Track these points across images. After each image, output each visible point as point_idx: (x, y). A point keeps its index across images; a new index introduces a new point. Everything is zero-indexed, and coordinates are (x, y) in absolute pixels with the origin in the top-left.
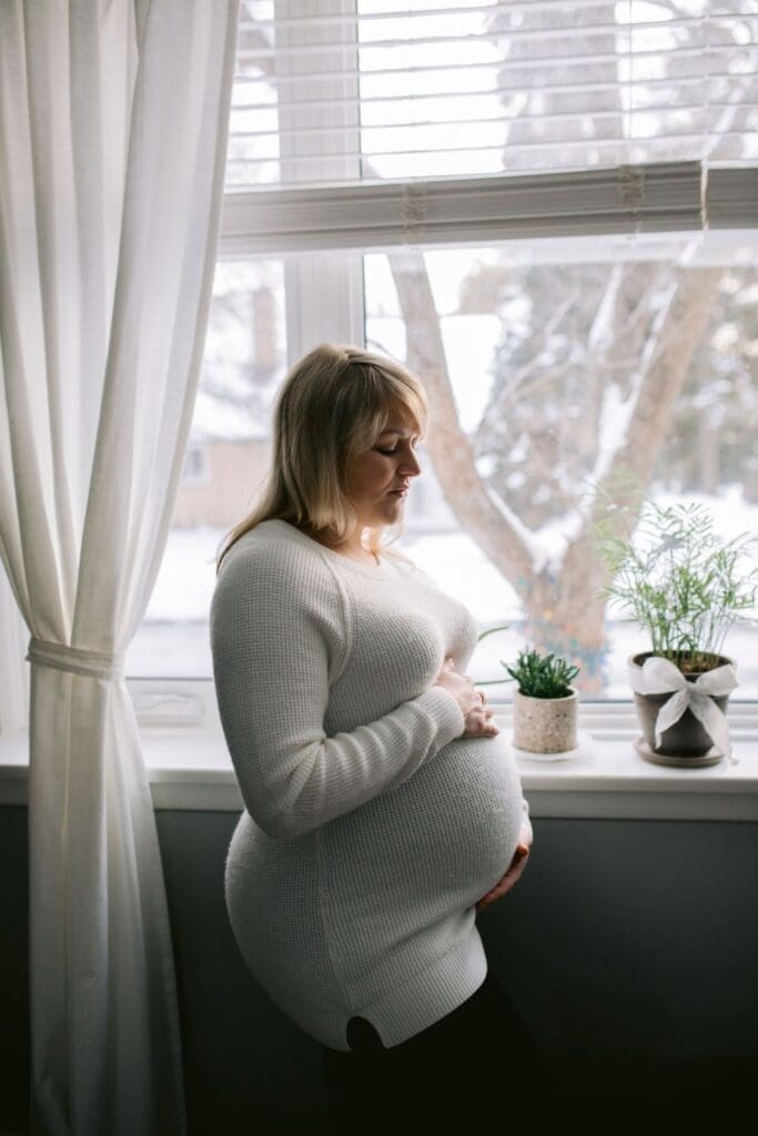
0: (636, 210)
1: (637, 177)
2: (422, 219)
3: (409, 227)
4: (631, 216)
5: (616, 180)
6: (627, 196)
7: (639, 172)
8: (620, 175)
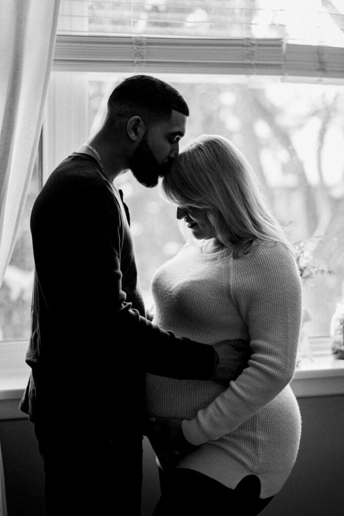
0: (253, 62)
1: (253, 45)
2: (143, 58)
3: (137, 63)
4: (250, 65)
5: (243, 45)
6: (248, 54)
7: (254, 42)
8: (245, 43)
